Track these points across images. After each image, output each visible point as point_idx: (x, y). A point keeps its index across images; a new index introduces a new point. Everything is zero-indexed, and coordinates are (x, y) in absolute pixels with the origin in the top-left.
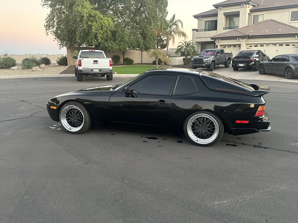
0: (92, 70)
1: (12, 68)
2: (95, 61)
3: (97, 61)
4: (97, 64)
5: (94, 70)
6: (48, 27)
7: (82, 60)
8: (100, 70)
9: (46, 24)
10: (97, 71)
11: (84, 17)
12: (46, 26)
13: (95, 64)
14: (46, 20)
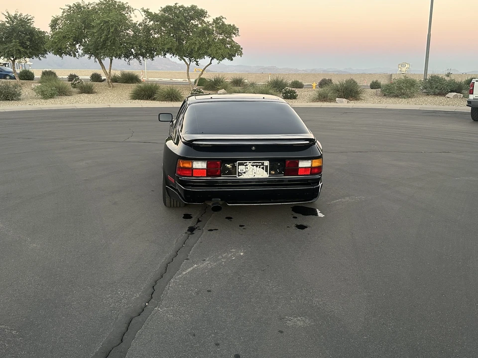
1: (447, 95)
7: (476, 82)
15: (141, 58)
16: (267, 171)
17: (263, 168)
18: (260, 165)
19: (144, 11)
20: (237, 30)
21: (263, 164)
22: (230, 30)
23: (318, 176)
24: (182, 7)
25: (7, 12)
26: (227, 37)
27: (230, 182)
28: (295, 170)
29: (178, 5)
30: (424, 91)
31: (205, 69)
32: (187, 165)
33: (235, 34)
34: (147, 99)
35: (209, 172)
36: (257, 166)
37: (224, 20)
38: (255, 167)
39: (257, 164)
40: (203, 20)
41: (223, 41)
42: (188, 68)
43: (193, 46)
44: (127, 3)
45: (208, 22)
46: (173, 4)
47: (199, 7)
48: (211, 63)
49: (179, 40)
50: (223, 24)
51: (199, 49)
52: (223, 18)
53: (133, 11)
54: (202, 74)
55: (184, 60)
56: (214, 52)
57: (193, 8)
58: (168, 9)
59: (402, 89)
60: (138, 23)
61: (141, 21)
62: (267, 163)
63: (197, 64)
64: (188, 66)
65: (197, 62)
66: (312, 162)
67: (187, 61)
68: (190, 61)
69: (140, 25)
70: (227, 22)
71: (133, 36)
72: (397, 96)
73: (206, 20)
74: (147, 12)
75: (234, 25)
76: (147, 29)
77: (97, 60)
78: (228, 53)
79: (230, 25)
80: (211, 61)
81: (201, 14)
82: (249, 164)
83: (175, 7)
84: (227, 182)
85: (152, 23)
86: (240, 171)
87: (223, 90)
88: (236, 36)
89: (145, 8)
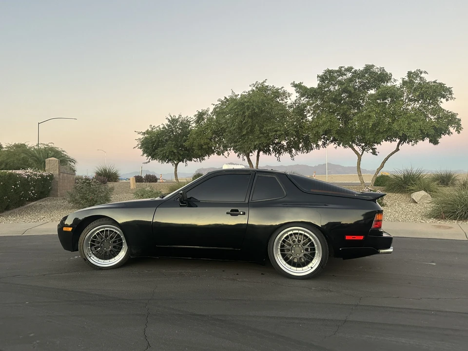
15: (293, 151)
19: (295, 86)
20: (449, 91)
22: (440, 91)
24: (350, 69)
25: (170, 116)
31: (387, 159)
33: (444, 97)
37: (423, 75)
42: (360, 159)
43: (364, 122)
44: (283, 87)
45: (393, 87)
46: (336, 68)
48: (398, 149)
50: (423, 82)
52: (421, 73)
53: (289, 96)
54: (382, 166)
55: (354, 149)
57: (368, 69)
63: (374, 153)
64: (360, 157)
65: (374, 149)
67: (358, 150)
68: (364, 150)
69: (290, 107)
73: (389, 84)
75: (442, 83)
76: (300, 111)
77: (245, 158)
79: (435, 82)
80: (398, 146)
87: (423, 193)
88: (447, 100)
89: (297, 82)
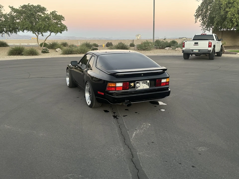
0: (192, 50)
1: (165, 49)
2: (195, 43)
3: (197, 43)
4: (197, 45)
5: (194, 50)
6: (197, 16)
7: (185, 42)
8: (199, 50)
9: (196, 14)
10: (197, 51)
11: (222, 5)
12: (195, 16)
13: (195, 45)
14: (197, 11)
15: (9, 33)
16: (148, 85)
17: (147, 84)
18: (145, 83)
19: (11, 7)
20: (64, 18)
21: (147, 82)
22: (60, 18)
23: (167, 86)
24: (33, 5)
26: (59, 21)
27: (133, 92)
28: (160, 84)
29: (30, 5)
30: (155, 47)
31: (47, 38)
32: (113, 85)
33: (63, 20)
34: (18, 55)
35: (124, 88)
36: (144, 83)
37: (56, 13)
38: (143, 83)
39: (144, 82)
40: (44, 13)
41: (57, 24)
42: (38, 37)
43: (40, 26)
45: (48, 14)
46: (27, 4)
47: (42, 6)
48: (50, 35)
49: (31, 23)
50: (56, 15)
51: (44, 27)
53: (2, 7)
54: (46, 40)
55: (35, 34)
56: (53, 29)
57: (39, 6)
58: (24, 7)
59: (146, 46)
60: (7, 14)
61: (9, 13)
62: (148, 81)
63: (42, 36)
64: (37, 36)
65: (42, 34)
66: (166, 79)
67: (36, 34)
68: (38, 34)
70: (58, 14)
71: (5, 21)
72: (144, 50)
73: (46, 12)
74: (12, 8)
75: (61, 15)
76: (13, 17)
78: (60, 29)
79: (60, 15)
80: (50, 34)
81: (43, 10)
82: (141, 82)
83: (29, 6)
84: (132, 92)
85: (15, 14)
86: (137, 86)
87: (59, 49)
88: (63, 21)
89: (11, 6)
